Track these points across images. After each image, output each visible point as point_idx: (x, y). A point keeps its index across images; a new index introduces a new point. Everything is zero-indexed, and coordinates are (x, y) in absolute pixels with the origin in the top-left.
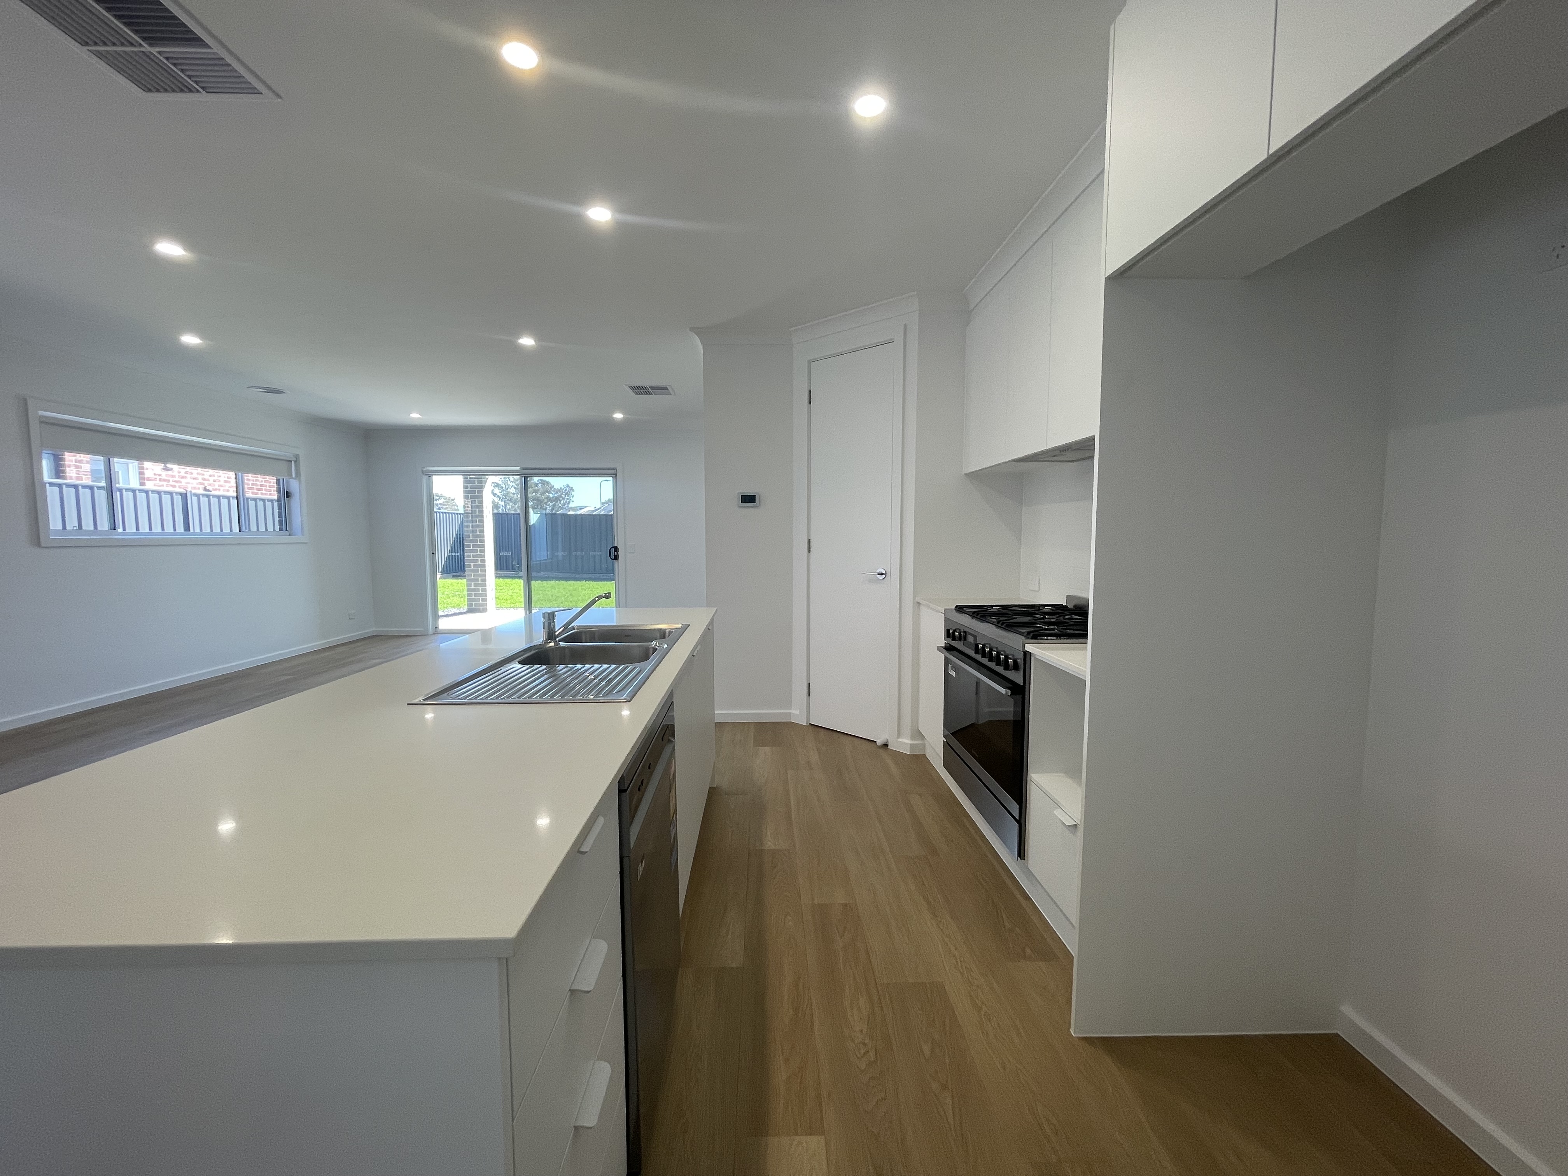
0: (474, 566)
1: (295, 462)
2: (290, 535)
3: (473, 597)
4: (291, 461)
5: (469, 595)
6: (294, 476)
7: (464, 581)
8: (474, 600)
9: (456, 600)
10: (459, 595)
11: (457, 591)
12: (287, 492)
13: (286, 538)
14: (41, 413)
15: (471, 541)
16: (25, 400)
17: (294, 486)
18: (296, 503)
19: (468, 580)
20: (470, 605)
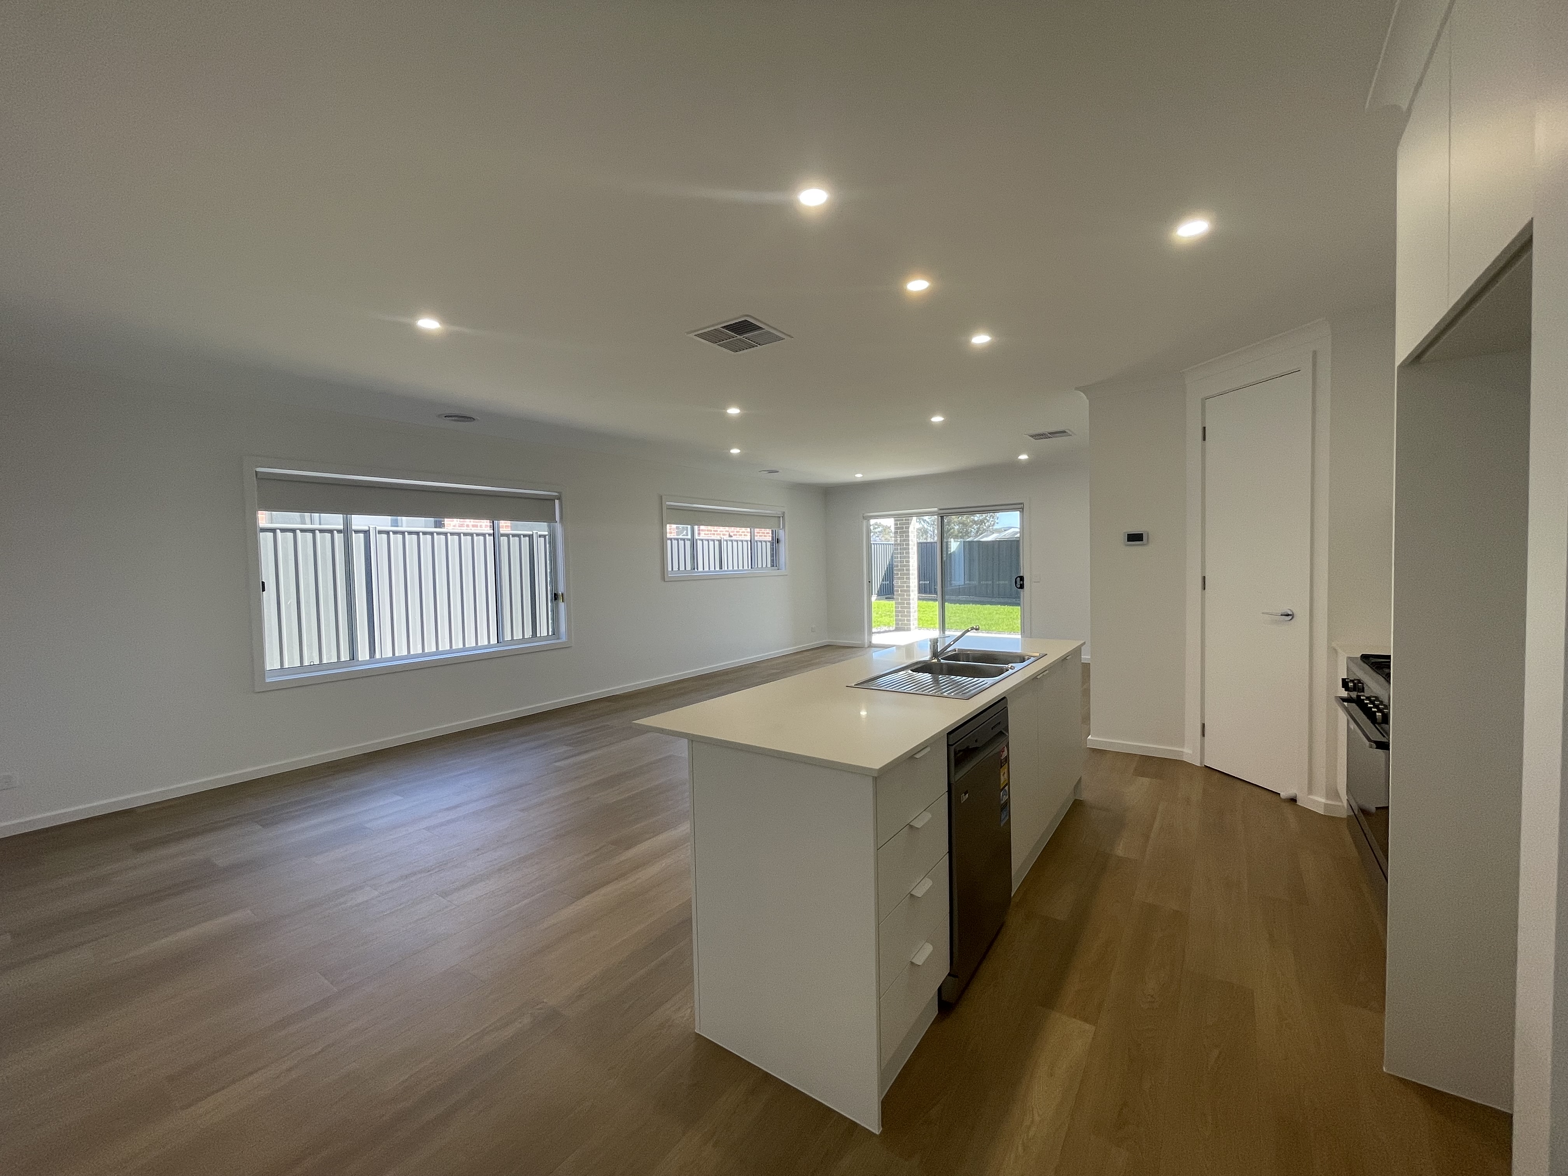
0: (901, 591)
1: (783, 517)
2: (778, 569)
3: (900, 617)
4: (780, 517)
5: (897, 616)
6: (781, 527)
7: (893, 603)
8: (900, 620)
9: (886, 619)
10: (890, 615)
11: (888, 612)
12: (777, 539)
13: (776, 572)
14: (667, 503)
15: (899, 570)
16: (662, 496)
17: (782, 534)
18: (783, 548)
19: (896, 603)
20: (897, 624)
